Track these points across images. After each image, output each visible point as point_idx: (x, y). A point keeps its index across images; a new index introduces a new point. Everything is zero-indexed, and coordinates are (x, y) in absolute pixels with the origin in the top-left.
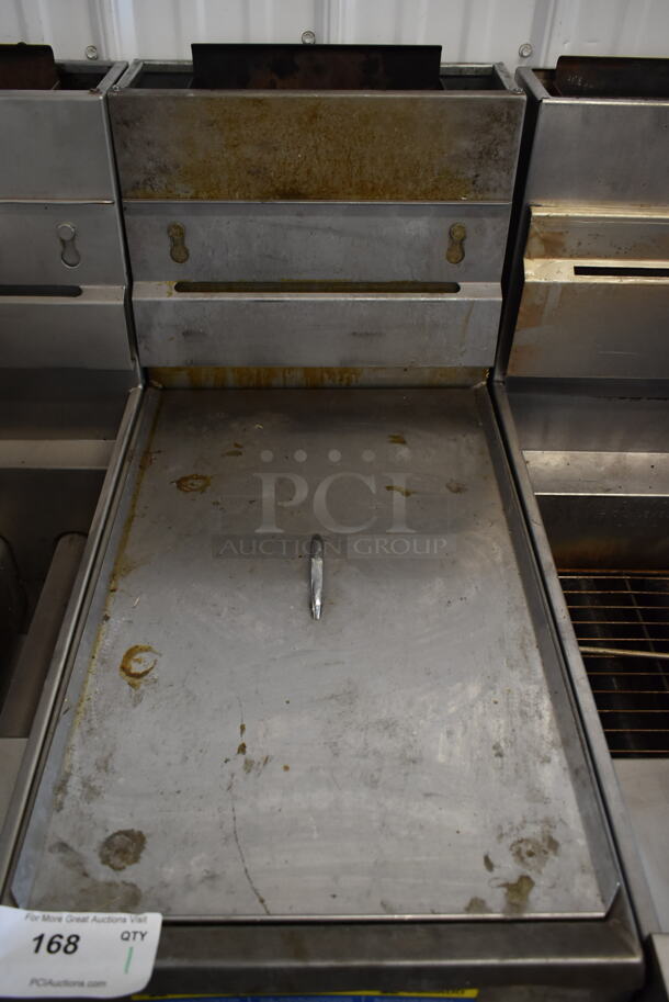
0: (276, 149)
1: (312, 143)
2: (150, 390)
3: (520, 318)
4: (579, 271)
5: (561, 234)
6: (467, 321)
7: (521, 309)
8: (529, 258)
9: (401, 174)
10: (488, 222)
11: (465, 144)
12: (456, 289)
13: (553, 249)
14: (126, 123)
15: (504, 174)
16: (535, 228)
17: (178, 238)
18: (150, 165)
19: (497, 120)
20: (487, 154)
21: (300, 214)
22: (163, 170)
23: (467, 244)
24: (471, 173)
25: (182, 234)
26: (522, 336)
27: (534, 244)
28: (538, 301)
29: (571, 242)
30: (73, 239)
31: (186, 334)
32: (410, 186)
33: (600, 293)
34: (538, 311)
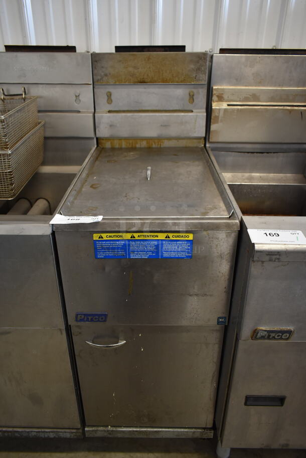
0: (138, 68)
1: (148, 67)
2: (99, 147)
3: (212, 121)
4: (228, 105)
5: (222, 94)
6: (196, 121)
7: (212, 117)
8: (214, 102)
9: (174, 76)
10: (200, 90)
11: (192, 66)
12: (192, 111)
13: (221, 99)
14: (96, 61)
15: (204, 75)
16: (214, 92)
17: (109, 95)
18: (103, 74)
19: (201, 59)
20: (199, 69)
21: (145, 88)
22: (106, 75)
23: (194, 97)
24: (194, 75)
25: (111, 95)
26: (213, 127)
27: (215, 98)
28: (217, 114)
29: (225, 97)
30: (79, 96)
31: (111, 126)
32: (177, 79)
33: (235, 112)
34: (217, 117)
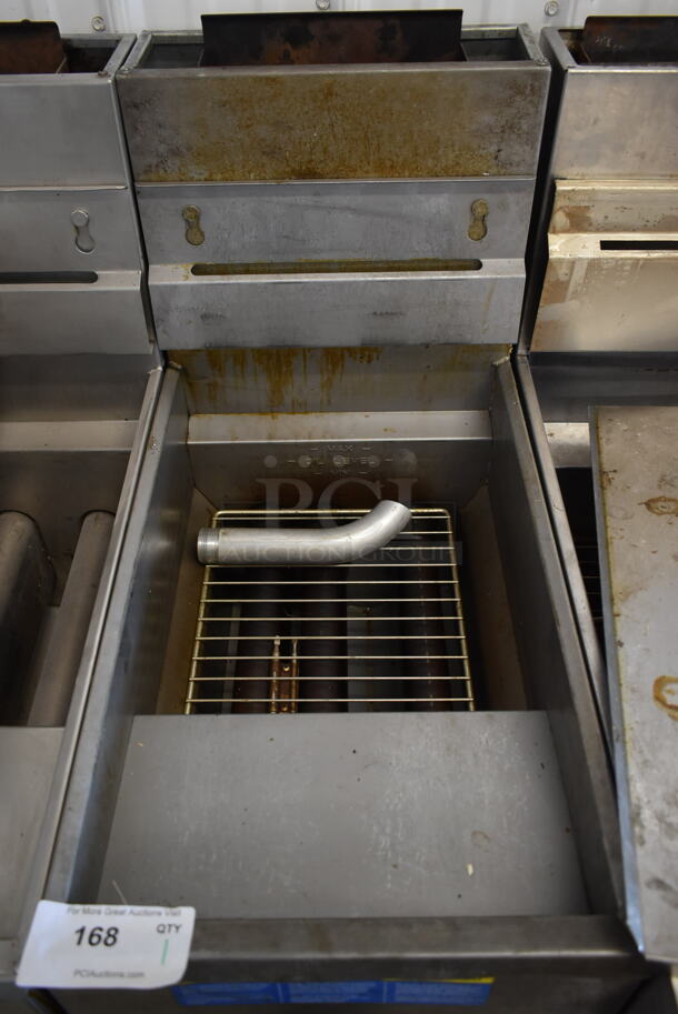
0: (291, 128)
1: (327, 122)
2: (169, 371)
3: (544, 294)
4: (605, 245)
5: (587, 208)
6: (489, 299)
7: (545, 285)
8: (554, 232)
9: (421, 151)
10: (511, 198)
11: (486, 118)
12: (478, 266)
13: (579, 223)
14: (136, 106)
15: (527, 148)
16: (559, 202)
17: (193, 221)
18: (162, 148)
19: (521, 93)
20: (510, 127)
21: (316, 194)
22: (176, 153)
23: (488, 222)
24: (493, 149)
25: (197, 217)
26: (545, 312)
27: (559, 218)
28: (563, 278)
29: (596, 215)
30: (87, 224)
31: (204, 317)
32: (430, 163)
33: (627, 268)
34: (562, 286)
